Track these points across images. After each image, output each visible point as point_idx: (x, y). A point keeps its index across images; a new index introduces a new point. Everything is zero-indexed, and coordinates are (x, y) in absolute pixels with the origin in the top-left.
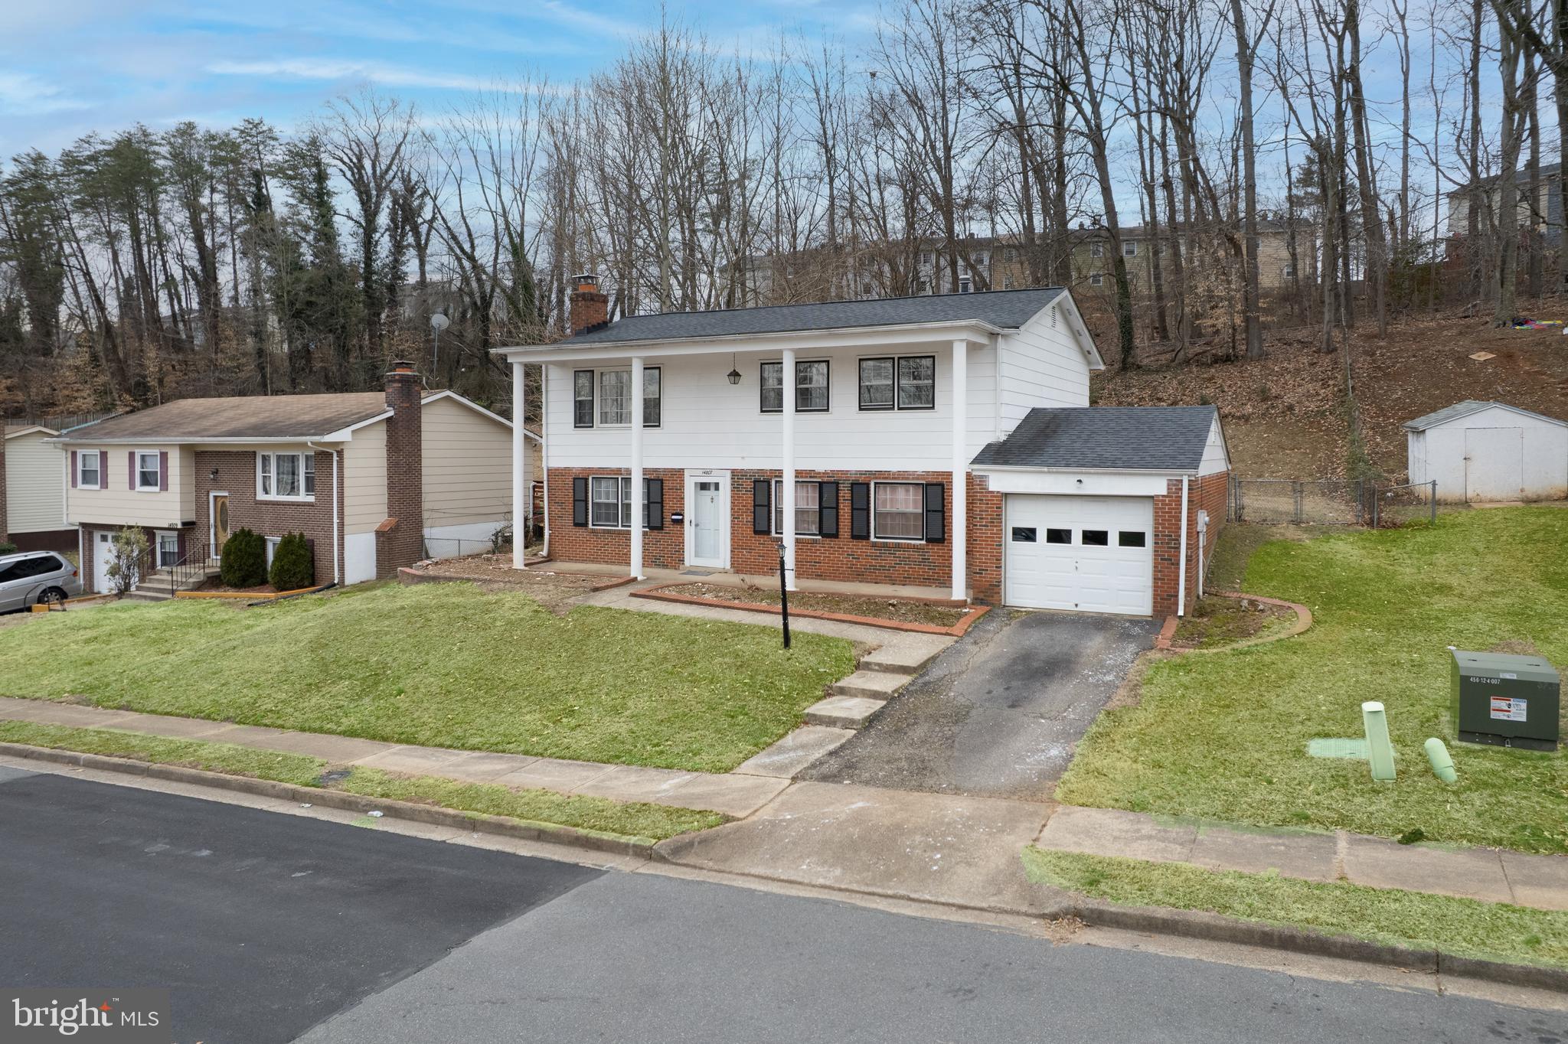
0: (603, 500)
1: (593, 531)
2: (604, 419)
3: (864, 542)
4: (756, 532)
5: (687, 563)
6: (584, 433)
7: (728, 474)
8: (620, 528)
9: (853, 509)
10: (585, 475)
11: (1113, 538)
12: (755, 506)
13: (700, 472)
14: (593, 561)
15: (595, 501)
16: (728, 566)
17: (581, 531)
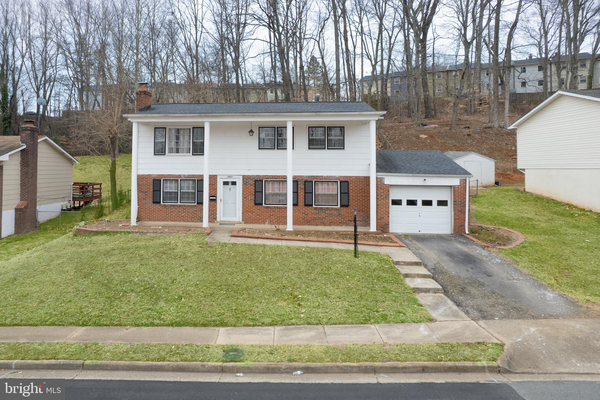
0: (168, 190)
1: (164, 206)
2: (171, 151)
3: (311, 207)
4: (256, 204)
5: (218, 219)
6: (160, 158)
7: (241, 178)
8: (179, 203)
9: (305, 193)
10: (159, 178)
11: (435, 203)
12: (255, 192)
13: (226, 177)
14: (164, 220)
15: (164, 191)
16: (241, 220)
17: (157, 205)
